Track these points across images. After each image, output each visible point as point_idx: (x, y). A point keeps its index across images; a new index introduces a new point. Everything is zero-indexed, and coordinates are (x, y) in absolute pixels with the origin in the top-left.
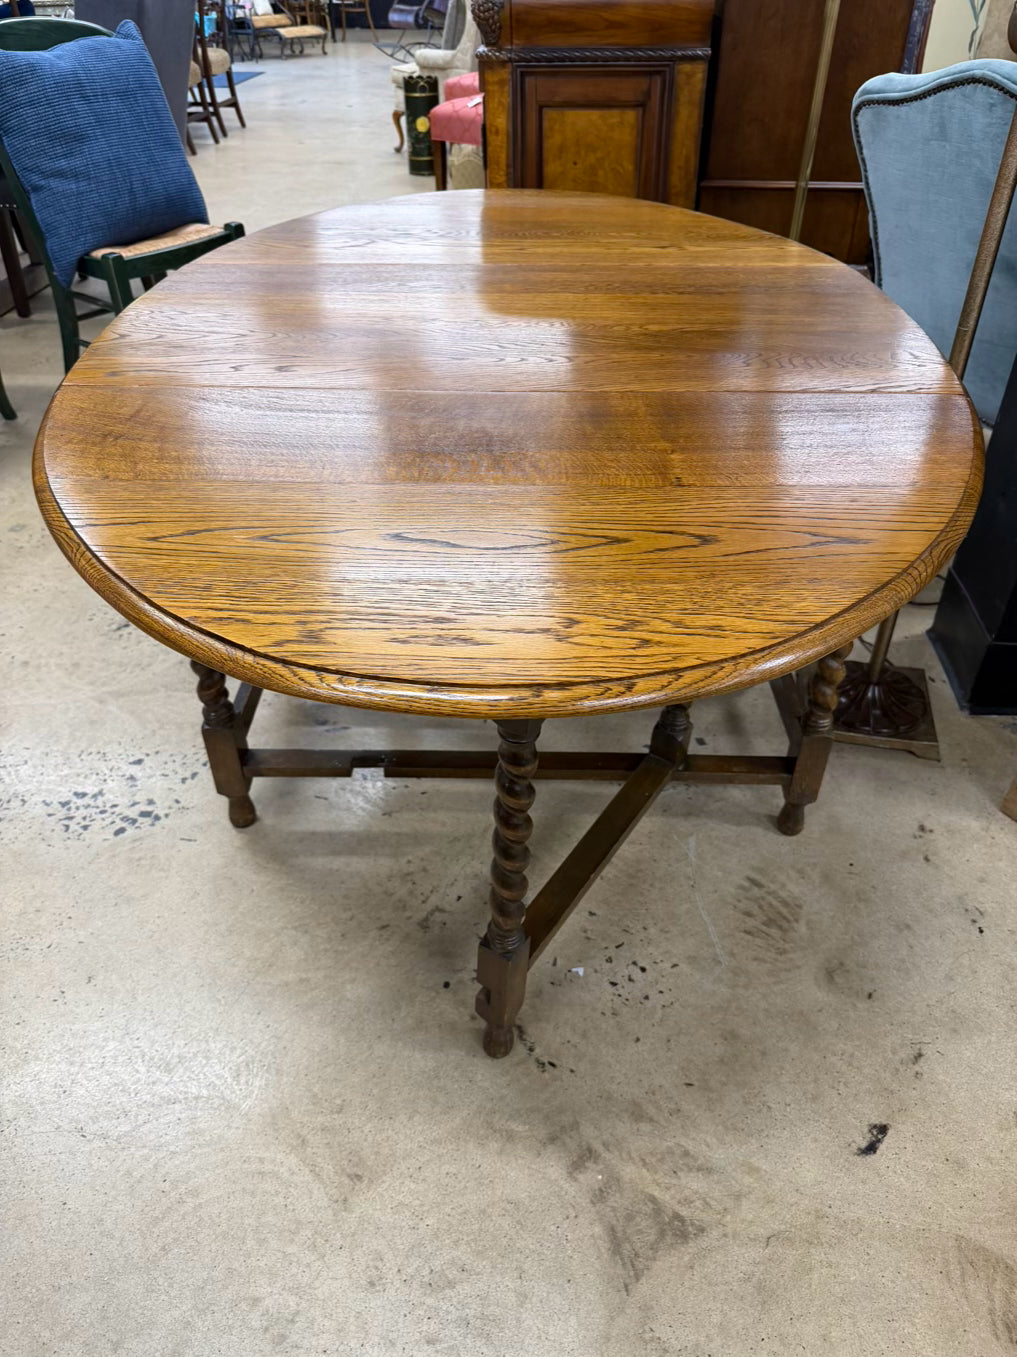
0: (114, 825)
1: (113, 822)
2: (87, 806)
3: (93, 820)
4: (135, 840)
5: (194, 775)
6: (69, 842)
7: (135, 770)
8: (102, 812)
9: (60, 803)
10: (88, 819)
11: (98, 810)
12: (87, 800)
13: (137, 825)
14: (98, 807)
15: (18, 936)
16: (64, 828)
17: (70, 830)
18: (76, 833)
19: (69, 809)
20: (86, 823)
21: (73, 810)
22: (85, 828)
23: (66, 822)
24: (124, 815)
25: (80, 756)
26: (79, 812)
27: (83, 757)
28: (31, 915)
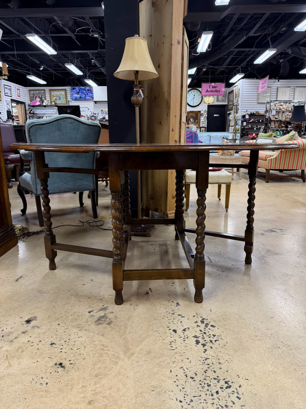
0: (210, 329)
1: (209, 329)
2: (203, 338)
3: (210, 335)
4: (215, 322)
5: (179, 315)
6: (223, 338)
7: (179, 331)
8: (205, 333)
9: (204, 347)
10: (210, 336)
11: (204, 335)
12: (200, 339)
13: (208, 323)
14: (203, 335)
15: (269, 338)
16: (216, 341)
17: (218, 339)
18: (218, 337)
19: (207, 343)
20: (212, 336)
21: (206, 342)
22: (214, 336)
23: (214, 342)
24: (204, 327)
25: (174, 350)
26: (207, 340)
27: (173, 348)
28: (259, 337)
